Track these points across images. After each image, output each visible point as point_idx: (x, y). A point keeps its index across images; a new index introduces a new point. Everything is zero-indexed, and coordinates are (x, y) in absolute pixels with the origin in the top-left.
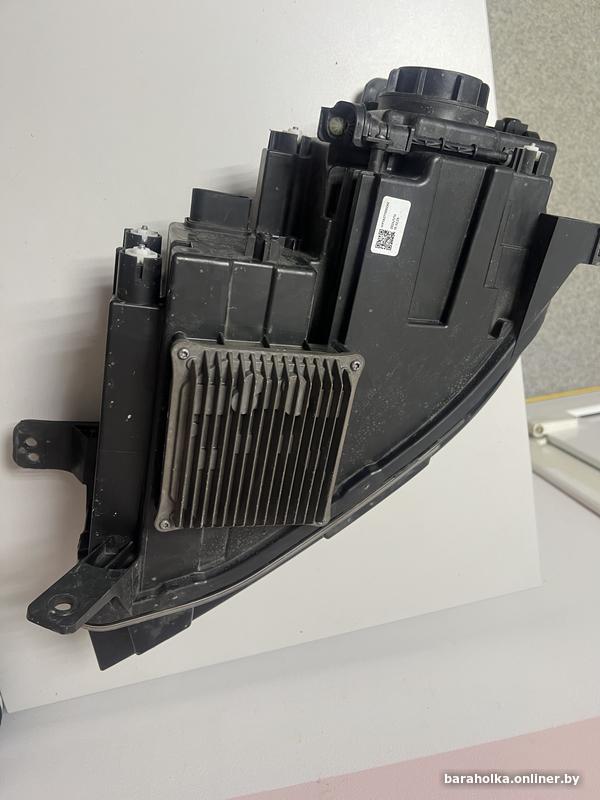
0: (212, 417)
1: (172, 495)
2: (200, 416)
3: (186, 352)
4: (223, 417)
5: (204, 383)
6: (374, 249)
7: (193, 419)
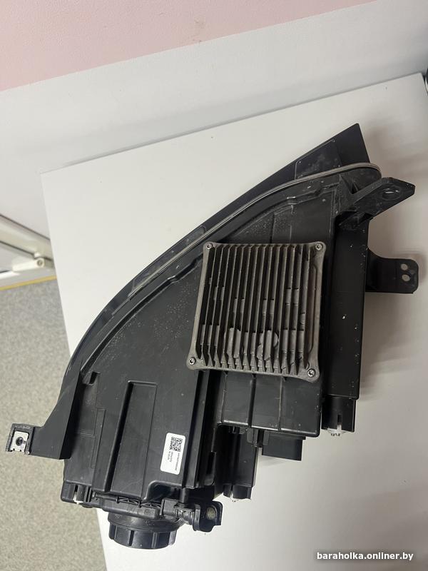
0: (291, 329)
1: (315, 270)
2: (299, 329)
3: (310, 374)
4: (283, 328)
5: (297, 353)
6: (183, 438)
7: (304, 326)
